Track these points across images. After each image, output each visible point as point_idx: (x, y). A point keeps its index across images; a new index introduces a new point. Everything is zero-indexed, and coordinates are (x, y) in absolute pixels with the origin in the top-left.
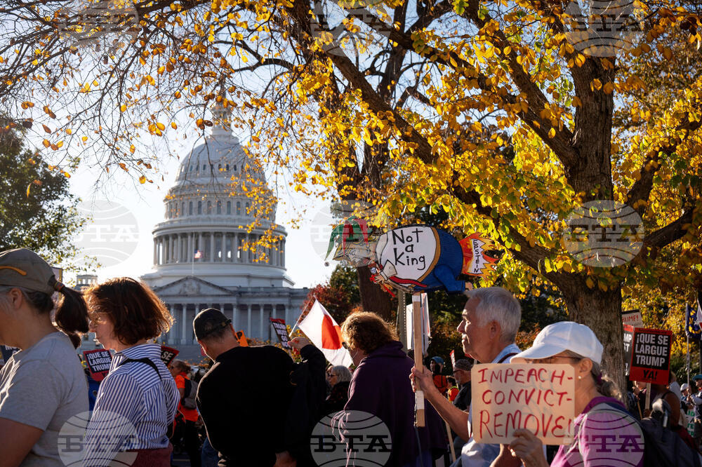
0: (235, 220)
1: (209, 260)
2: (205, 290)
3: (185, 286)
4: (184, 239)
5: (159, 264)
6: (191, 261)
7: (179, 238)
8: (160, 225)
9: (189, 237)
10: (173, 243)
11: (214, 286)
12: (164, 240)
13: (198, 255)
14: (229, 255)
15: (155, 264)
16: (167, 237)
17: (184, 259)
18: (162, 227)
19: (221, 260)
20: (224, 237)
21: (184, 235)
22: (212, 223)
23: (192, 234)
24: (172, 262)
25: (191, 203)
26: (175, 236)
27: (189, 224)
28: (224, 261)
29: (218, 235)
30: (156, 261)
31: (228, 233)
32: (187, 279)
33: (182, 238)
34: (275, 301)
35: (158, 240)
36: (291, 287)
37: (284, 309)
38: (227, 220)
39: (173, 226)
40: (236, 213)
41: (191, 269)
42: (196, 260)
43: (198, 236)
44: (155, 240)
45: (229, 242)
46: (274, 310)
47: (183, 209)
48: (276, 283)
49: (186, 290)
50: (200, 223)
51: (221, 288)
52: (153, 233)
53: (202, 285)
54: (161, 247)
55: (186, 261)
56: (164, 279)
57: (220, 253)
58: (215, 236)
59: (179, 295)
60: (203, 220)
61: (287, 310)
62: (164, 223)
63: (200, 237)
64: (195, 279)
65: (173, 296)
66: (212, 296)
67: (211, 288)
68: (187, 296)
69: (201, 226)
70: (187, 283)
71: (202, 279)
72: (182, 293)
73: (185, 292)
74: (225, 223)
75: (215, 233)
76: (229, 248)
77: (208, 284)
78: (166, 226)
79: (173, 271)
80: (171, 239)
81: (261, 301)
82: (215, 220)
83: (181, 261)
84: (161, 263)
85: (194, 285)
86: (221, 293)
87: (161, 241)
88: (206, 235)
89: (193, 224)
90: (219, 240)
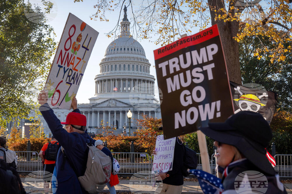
0: (132, 73)
1: (120, 91)
2: (119, 104)
3: (109, 103)
4: (109, 82)
5: (98, 93)
6: (112, 92)
7: (107, 81)
8: (98, 75)
9: (111, 81)
10: (104, 83)
11: (123, 103)
12: (100, 82)
13: (116, 89)
14: (129, 89)
15: (96, 93)
16: (101, 81)
17: (109, 91)
18: (99, 76)
19: (125, 91)
20: (127, 81)
21: (109, 80)
22: (121, 74)
23: (112, 80)
24: (104, 92)
25: (112, 65)
26: (105, 81)
27: (111, 75)
28: (127, 91)
29: (124, 80)
30: (97, 92)
31: (128, 79)
32: (110, 99)
33: (108, 81)
34: (150, 109)
35: (97, 82)
36: (157, 103)
37: (154, 113)
38: (128, 73)
39: (104, 76)
40: (132, 70)
41: (112, 95)
42: (114, 91)
43: (115, 80)
44: (96, 82)
45: (129, 83)
46: (150, 114)
47: (108, 68)
48: (150, 101)
49: (110, 104)
50: (116, 74)
51: (126, 104)
52: (95, 79)
53: (117, 102)
54: (99, 86)
55: (110, 92)
56: (100, 100)
57: (125, 88)
58: (123, 80)
59: (107, 107)
60: (117, 73)
61: (156, 113)
62: (100, 75)
63: (116, 81)
64: (114, 99)
65: (105, 107)
66: (122, 107)
67: (121, 104)
68: (110, 107)
69: (116, 76)
70: (111, 101)
71: (117, 99)
72: (108, 106)
73: (110, 105)
74: (127, 74)
75: (123, 79)
76: (129, 86)
77: (120, 102)
78: (101, 76)
79: (104, 96)
80: (103, 82)
81: (144, 109)
82: (122, 73)
83: (108, 92)
84: (99, 93)
85: (114, 102)
86: (126, 106)
87: (99, 83)
88: (119, 80)
89: (113, 75)
90: (124, 82)
